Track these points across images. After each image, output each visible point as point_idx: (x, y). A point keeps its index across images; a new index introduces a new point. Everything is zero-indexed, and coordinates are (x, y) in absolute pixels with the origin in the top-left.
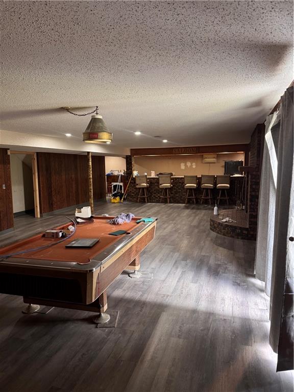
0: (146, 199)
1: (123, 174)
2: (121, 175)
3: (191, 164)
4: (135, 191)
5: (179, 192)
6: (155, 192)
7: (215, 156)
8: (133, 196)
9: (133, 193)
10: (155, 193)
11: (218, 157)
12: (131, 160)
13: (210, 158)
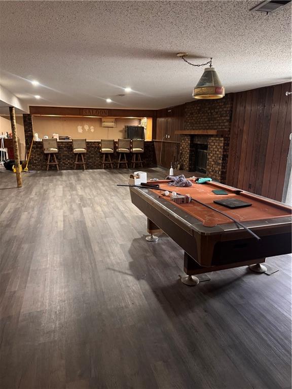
0: (57, 166)
1: (6, 138)
2: (4, 139)
3: (89, 128)
4: (38, 158)
5: (92, 157)
6: (64, 158)
7: (113, 120)
8: (35, 163)
9: (36, 160)
10: (63, 160)
11: (116, 121)
12: (30, 119)
13: (108, 122)
